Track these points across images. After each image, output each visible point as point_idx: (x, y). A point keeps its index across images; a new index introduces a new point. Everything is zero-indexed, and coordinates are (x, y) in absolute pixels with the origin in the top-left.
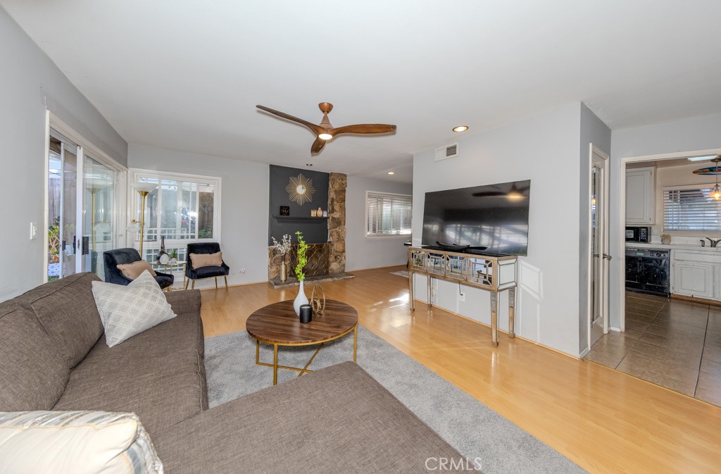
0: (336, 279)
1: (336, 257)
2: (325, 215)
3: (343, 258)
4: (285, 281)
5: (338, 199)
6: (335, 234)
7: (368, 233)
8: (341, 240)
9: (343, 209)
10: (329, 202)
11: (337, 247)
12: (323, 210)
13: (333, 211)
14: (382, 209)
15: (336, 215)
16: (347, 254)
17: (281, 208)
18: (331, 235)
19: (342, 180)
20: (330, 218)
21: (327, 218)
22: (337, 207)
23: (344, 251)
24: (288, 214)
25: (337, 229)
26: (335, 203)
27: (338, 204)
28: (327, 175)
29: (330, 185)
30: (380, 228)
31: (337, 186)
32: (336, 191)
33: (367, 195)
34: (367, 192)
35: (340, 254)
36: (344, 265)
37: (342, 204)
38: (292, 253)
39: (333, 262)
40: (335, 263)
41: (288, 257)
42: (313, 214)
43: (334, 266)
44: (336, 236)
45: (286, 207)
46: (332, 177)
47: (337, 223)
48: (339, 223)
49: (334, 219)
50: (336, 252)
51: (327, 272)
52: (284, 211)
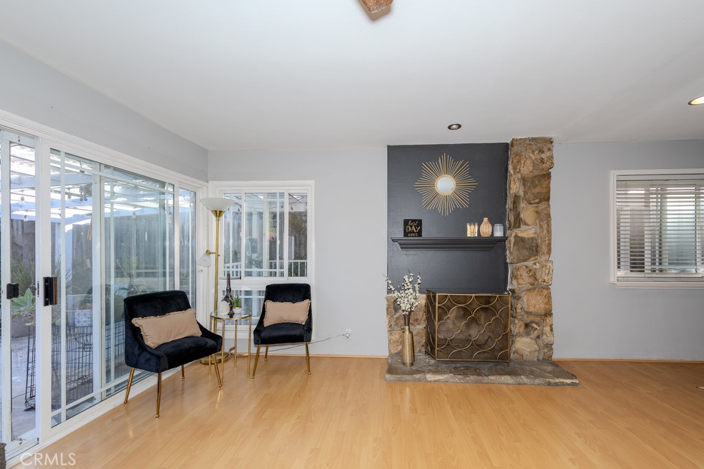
0: (524, 379)
1: (527, 325)
2: (499, 233)
3: (547, 329)
4: (412, 364)
5: (529, 195)
6: (524, 273)
7: (621, 273)
8: (540, 287)
9: (545, 218)
10: (509, 205)
11: (530, 302)
12: (493, 223)
13: (518, 222)
14: (662, 212)
15: (526, 232)
16: (556, 319)
17: (406, 222)
18: (514, 277)
19: (541, 151)
20: (512, 239)
21: (503, 240)
22: (527, 213)
23: (548, 314)
24: (420, 234)
25: (530, 263)
26: (522, 205)
27: (531, 208)
28: (505, 148)
29: (510, 167)
30: (658, 259)
31: (526, 168)
32: (524, 180)
33: (613, 183)
34: (613, 175)
35: (538, 319)
36: (549, 346)
37: (543, 206)
38: (428, 311)
39: (519, 335)
40: (526, 340)
41: (422, 316)
42: (471, 231)
43: (523, 345)
44: (525, 279)
45: (413, 221)
46: (515, 149)
47: (530, 249)
48: (532, 249)
49: (520, 241)
50: (529, 313)
51: (505, 358)
52: (412, 228)
